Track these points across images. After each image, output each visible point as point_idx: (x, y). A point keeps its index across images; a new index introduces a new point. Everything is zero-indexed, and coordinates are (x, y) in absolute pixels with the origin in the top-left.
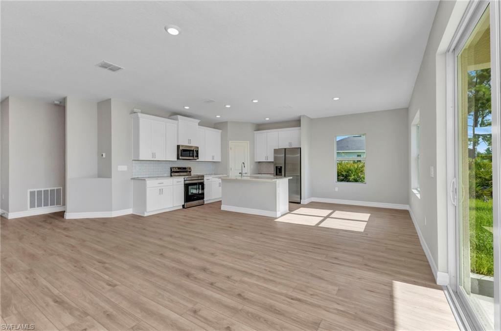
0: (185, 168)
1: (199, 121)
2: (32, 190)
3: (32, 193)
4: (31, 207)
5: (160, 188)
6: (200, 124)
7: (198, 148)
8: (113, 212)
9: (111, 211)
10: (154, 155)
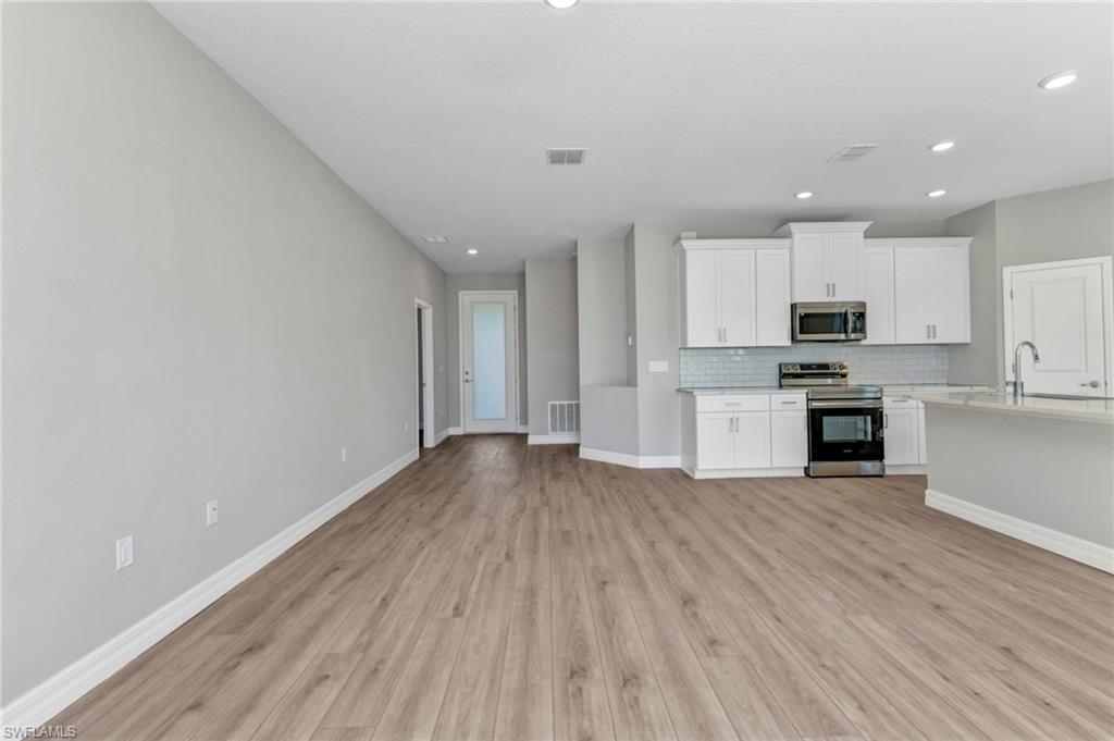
0: (826, 366)
1: (866, 225)
2: (553, 403)
3: (553, 407)
4: (554, 429)
5: (731, 415)
6: (868, 235)
7: (863, 305)
8: (641, 458)
9: (638, 454)
10: (721, 335)
